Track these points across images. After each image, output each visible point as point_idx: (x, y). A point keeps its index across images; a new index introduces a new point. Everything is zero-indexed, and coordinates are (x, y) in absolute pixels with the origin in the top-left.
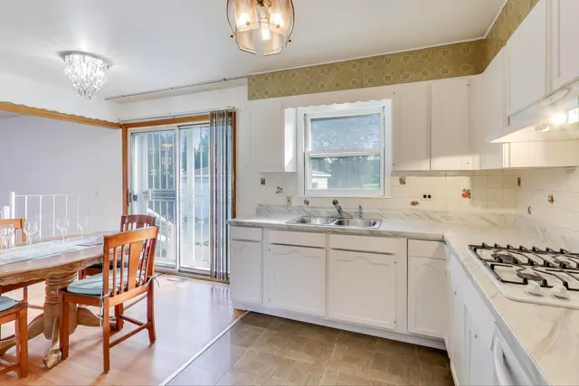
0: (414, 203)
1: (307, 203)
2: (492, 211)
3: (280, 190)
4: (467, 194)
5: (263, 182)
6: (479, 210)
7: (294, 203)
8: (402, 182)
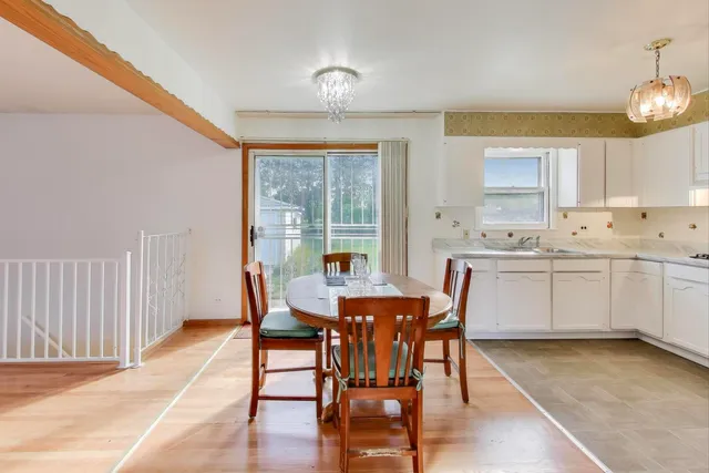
0: (574, 234)
1: (484, 236)
2: (628, 237)
3: (456, 224)
4: (610, 226)
5: (438, 216)
6: (617, 237)
7: (471, 236)
8: (565, 216)
